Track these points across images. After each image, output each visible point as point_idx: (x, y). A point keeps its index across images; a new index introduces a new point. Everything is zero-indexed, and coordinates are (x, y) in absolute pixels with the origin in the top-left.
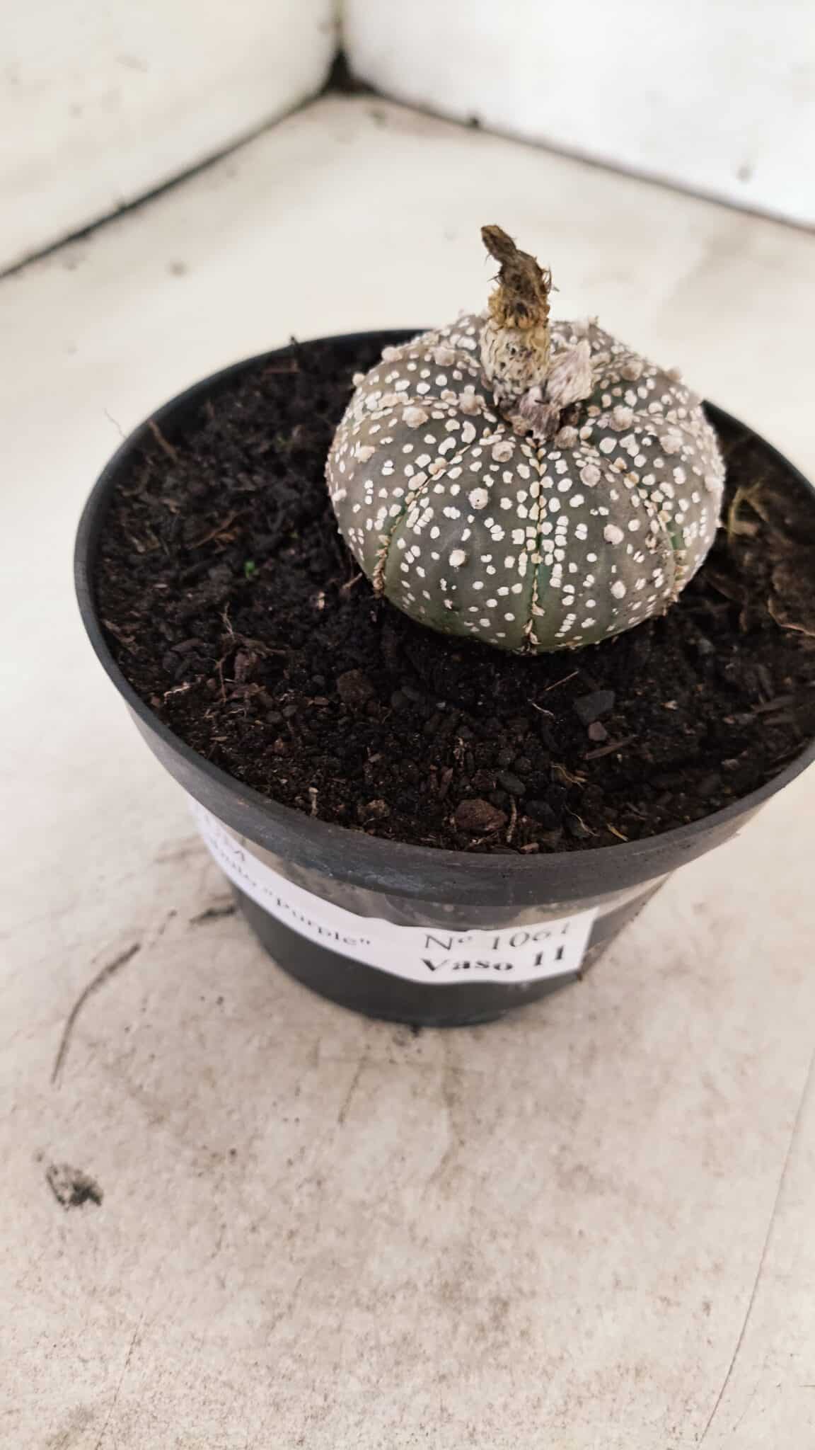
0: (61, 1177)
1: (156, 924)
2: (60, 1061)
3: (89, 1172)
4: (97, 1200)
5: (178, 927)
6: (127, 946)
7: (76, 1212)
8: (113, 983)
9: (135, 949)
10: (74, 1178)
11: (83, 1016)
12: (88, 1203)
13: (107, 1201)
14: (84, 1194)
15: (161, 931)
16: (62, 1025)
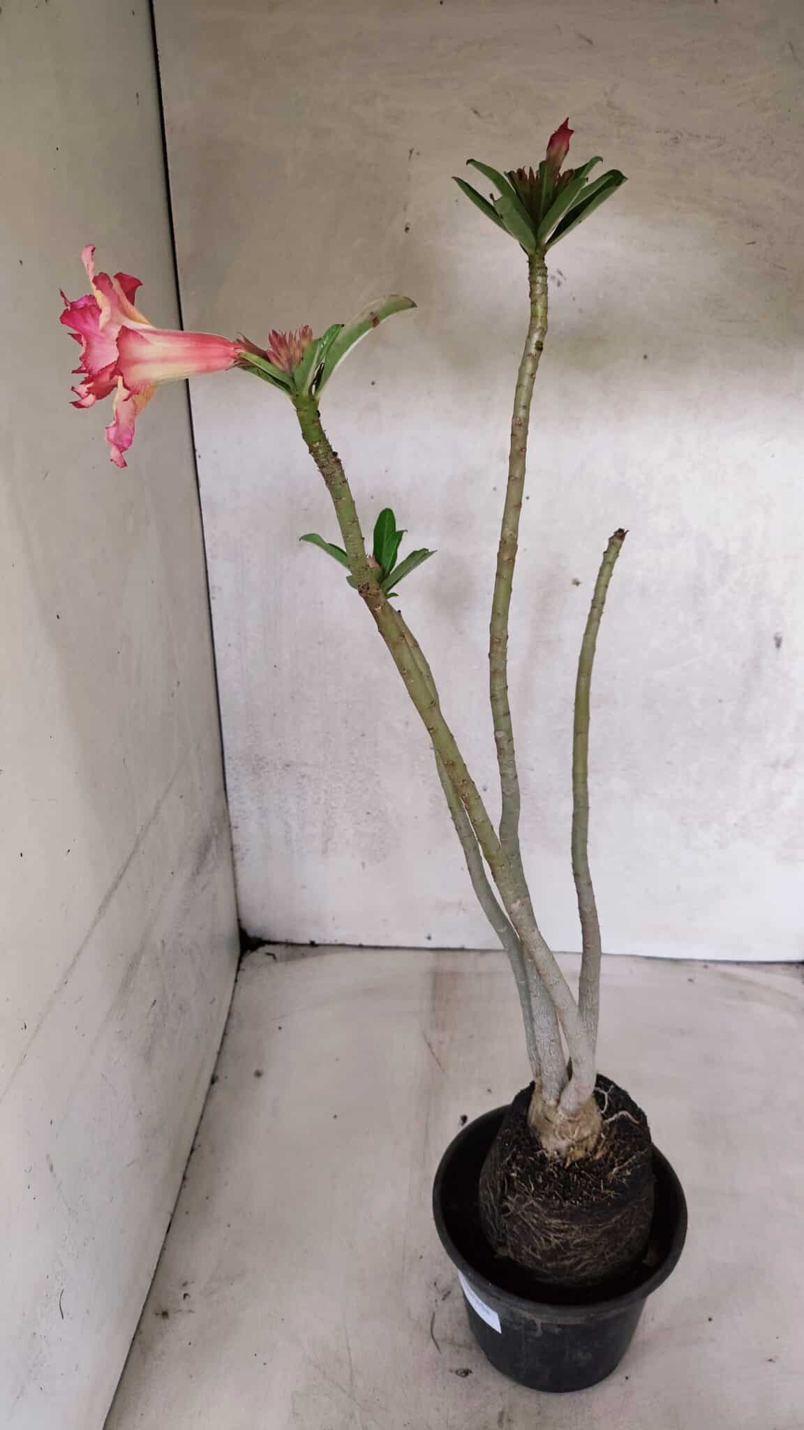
0: (459, 1372)
1: (434, 1305)
2: (438, 1348)
3: (465, 1367)
4: (471, 1372)
5: (439, 1303)
6: (432, 1314)
7: (468, 1377)
8: (435, 1326)
9: (434, 1314)
10: (462, 1371)
11: (435, 1336)
12: (470, 1374)
13: (473, 1371)
14: (467, 1373)
15: (437, 1306)
16: (432, 1340)
